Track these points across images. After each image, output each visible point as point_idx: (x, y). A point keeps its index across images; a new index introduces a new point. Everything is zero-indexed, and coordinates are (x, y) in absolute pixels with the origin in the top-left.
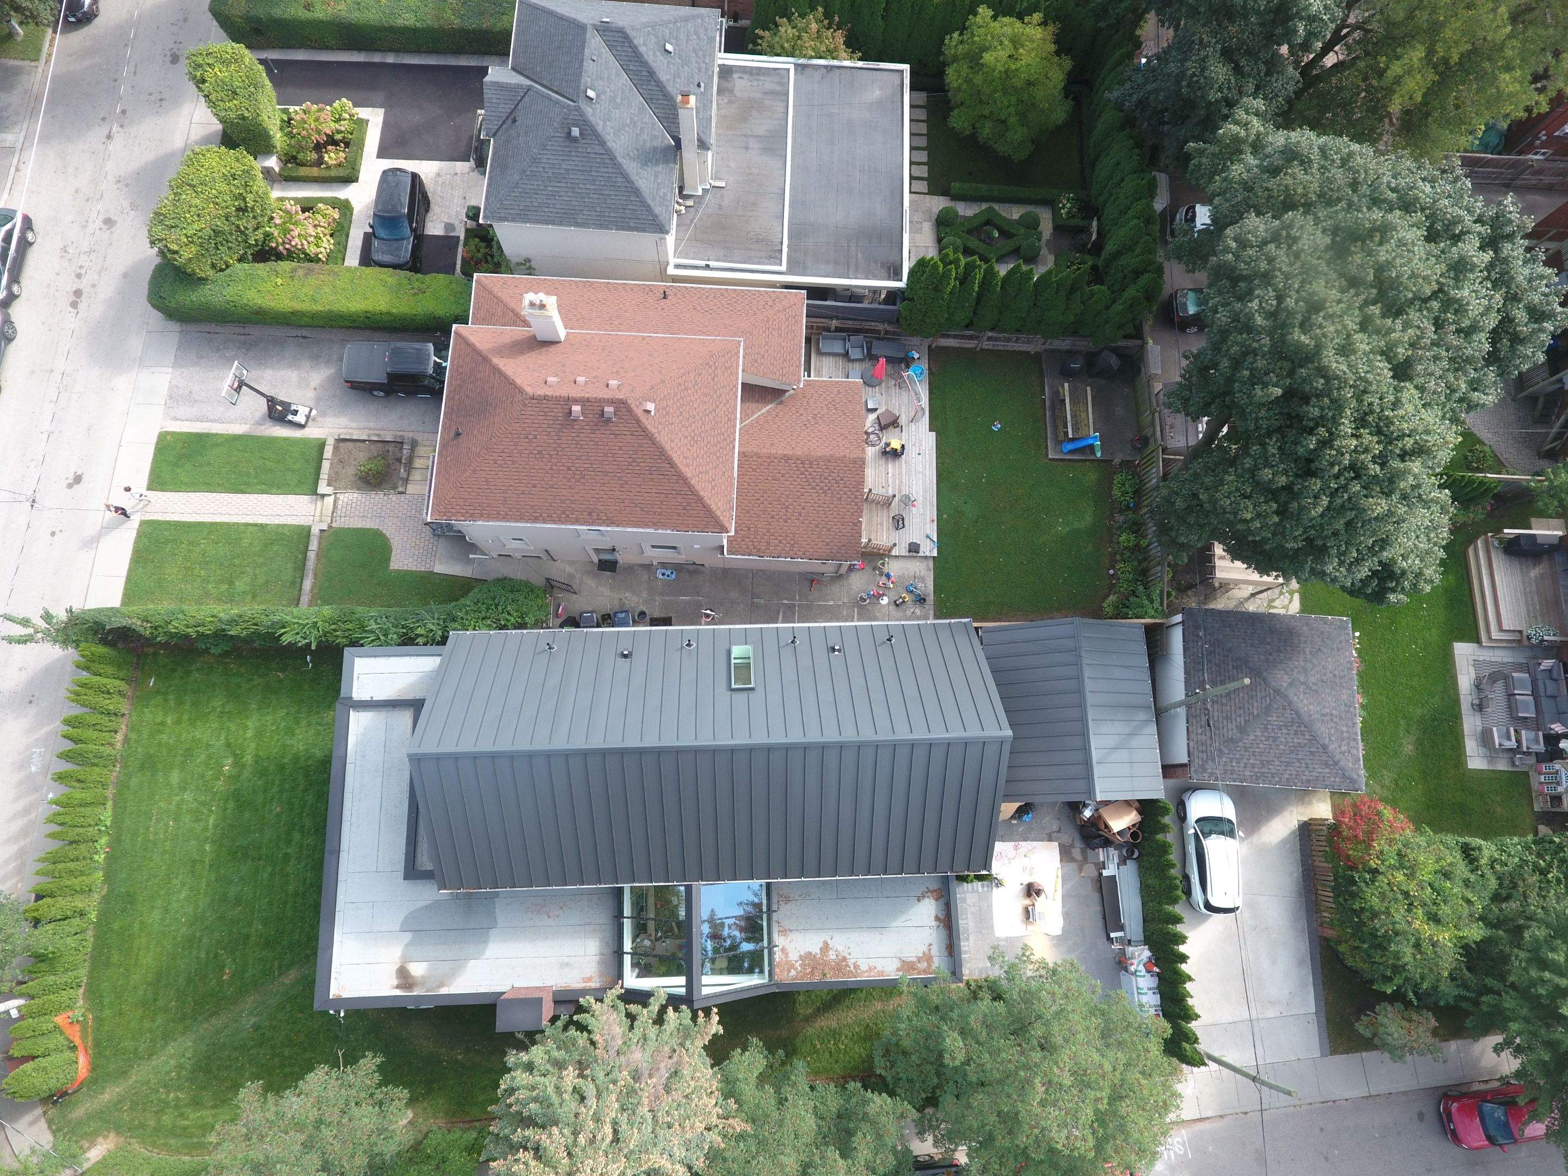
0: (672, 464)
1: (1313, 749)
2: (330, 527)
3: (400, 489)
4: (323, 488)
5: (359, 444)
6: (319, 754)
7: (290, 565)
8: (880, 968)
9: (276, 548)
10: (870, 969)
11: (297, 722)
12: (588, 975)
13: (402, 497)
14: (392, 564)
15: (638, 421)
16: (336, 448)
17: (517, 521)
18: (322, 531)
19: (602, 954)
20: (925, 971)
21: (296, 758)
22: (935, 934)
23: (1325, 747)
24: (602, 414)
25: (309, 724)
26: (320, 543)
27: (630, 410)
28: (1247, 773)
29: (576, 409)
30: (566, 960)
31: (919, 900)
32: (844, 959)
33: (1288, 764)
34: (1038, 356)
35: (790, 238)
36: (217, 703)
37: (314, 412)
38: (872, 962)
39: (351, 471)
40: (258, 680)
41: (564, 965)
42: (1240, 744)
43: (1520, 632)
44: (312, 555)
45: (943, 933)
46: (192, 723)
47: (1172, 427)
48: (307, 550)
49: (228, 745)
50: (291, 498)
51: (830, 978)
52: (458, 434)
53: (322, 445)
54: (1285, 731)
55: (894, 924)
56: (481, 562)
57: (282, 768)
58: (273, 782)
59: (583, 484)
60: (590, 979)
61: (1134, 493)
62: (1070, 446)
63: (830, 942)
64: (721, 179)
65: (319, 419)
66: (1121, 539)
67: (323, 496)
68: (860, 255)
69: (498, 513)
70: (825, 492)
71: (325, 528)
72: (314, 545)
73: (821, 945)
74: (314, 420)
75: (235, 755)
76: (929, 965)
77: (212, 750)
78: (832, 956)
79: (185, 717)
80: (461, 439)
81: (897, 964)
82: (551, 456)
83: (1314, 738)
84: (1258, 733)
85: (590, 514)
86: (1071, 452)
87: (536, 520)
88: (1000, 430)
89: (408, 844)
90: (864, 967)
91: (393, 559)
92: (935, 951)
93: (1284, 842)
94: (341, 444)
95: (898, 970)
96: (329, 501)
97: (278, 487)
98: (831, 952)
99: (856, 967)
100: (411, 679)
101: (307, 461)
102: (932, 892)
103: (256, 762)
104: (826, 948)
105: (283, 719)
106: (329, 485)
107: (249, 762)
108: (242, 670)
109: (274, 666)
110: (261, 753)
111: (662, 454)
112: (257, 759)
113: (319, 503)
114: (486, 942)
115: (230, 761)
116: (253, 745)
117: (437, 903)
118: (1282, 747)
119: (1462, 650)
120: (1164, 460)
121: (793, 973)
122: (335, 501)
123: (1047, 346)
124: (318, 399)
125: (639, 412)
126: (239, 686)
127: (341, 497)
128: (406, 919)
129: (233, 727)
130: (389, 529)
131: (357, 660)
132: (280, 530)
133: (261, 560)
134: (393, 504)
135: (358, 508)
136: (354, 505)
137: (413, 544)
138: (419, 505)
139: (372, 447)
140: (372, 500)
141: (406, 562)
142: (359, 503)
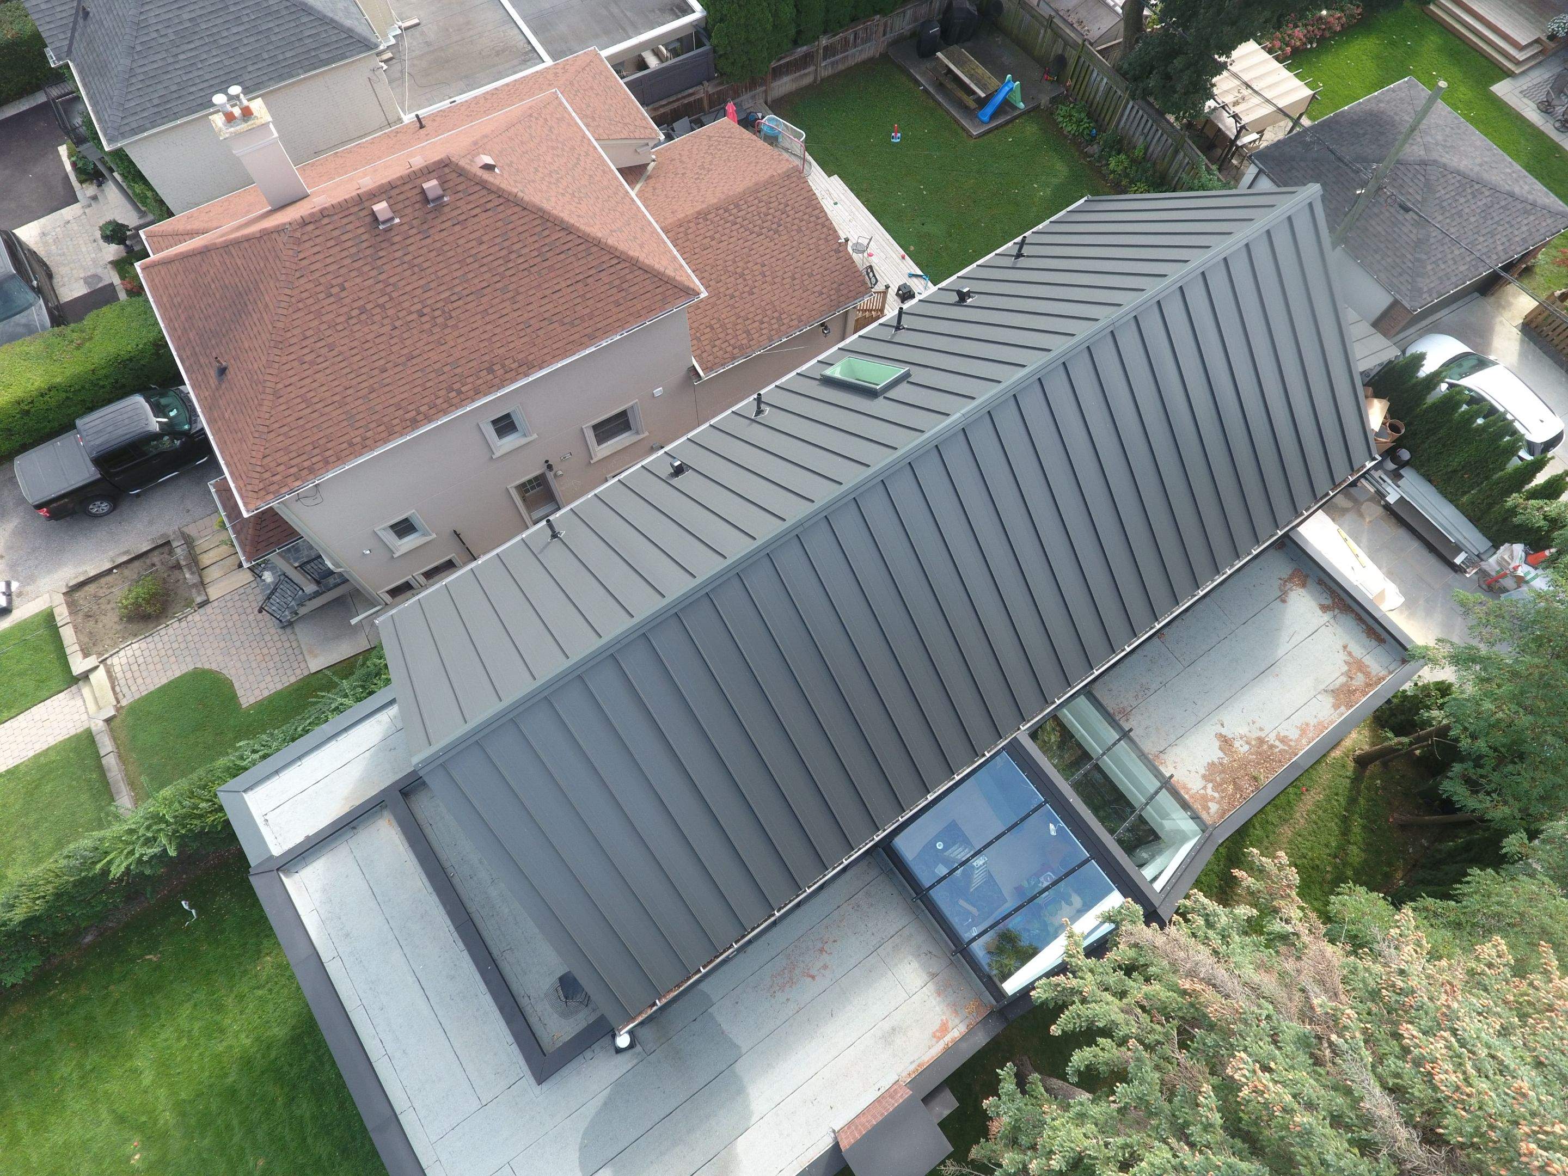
0: (568, 229)
1: (1503, 203)
2: (118, 709)
3: (199, 600)
4: (78, 665)
5: (103, 581)
6: (279, 1032)
7: (84, 797)
8: (1313, 722)
9: (48, 788)
10: (1303, 732)
11: (219, 1008)
12: (937, 1025)
13: (208, 609)
14: (243, 701)
15: (483, 184)
16: (72, 606)
17: (386, 441)
18: (108, 721)
19: (933, 976)
20: (1369, 685)
21: (247, 1063)
22: (1339, 631)
23: (1511, 195)
24: (426, 200)
25: (241, 998)
26: (114, 739)
27: (461, 172)
28: (1462, 268)
29: (381, 207)
30: (886, 1025)
31: (1284, 601)
32: (1261, 741)
33: (1492, 234)
34: (884, 57)
35: (535, 33)
36: (65, 1069)
37: (15, 586)
38: (1298, 719)
39: (111, 620)
40: (116, 990)
41: (889, 1036)
42: (1432, 240)
43: (1537, 41)
44: (111, 761)
45: (1348, 621)
46: (38, 1126)
47: (1080, 23)
48: (98, 758)
49: (121, 1120)
50: (39, 711)
51: (1266, 778)
52: (222, 371)
53: (49, 619)
54: (1462, 200)
55: (1280, 652)
57: (231, 1094)
58: (228, 1127)
59: (455, 327)
60: (944, 1029)
61: (1089, 115)
62: (989, 110)
63: (1224, 731)
64: (409, 18)
65: (29, 588)
66: (1112, 166)
67: (85, 676)
68: (628, 14)
69: (351, 445)
70: (776, 232)
71: (112, 712)
72: (106, 745)
73: (1217, 744)
74: (20, 594)
75: (140, 1128)
76: (1367, 674)
77: (95, 1148)
78: (1242, 748)
79: (22, 1125)
80: (230, 374)
81: (1328, 701)
82: (382, 306)
83: (1494, 190)
84: (1440, 218)
85: (490, 370)
86: (993, 116)
87: (414, 424)
88: (902, 138)
89: (509, 1022)
90: (1293, 734)
91: (240, 693)
92: (1357, 650)
93: (1523, 355)
94: (77, 595)
95: (1336, 707)
96: (99, 676)
97: (9, 708)
98: (1237, 744)
99: (1283, 740)
100: (356, 771)
101: (37, 649)
102: (1290, 579)
103: (183, 1114)
104: (1226, 743)
105: (191, 1018)
106: (86, 655)
107: (172, 1122)
108: (84, 991)
109: (133, 950)
110: (183, 1095)
111: (545, 219)
112: (181, 1109)
113: (86, 691)
114: (741, 1090)
115: (136, 1142)
116: (162, 1092)
117: (619, 1086)
118: (1473, 219)
119: (1501, 89)
120: (1098, 51)
121: (1214, 807)
122: (109, 672)
123: (890, 36)
124: (13, 567)
125: (475, 169)
126: (90, 1018)
127: (115, 660)
128: (583, 1148)
129: (113, 1087)
130: (212, 660)
131: (250, 798)
132: (43, 760)
133: (34, 817)
134: (199, 625)
135: (149, 660)
136: (141, 660)
137: (259, 658)
138: (238, 604)
139: (126, 572)
140: (166, 638)
141: (263, 685)
142: (146, 653)
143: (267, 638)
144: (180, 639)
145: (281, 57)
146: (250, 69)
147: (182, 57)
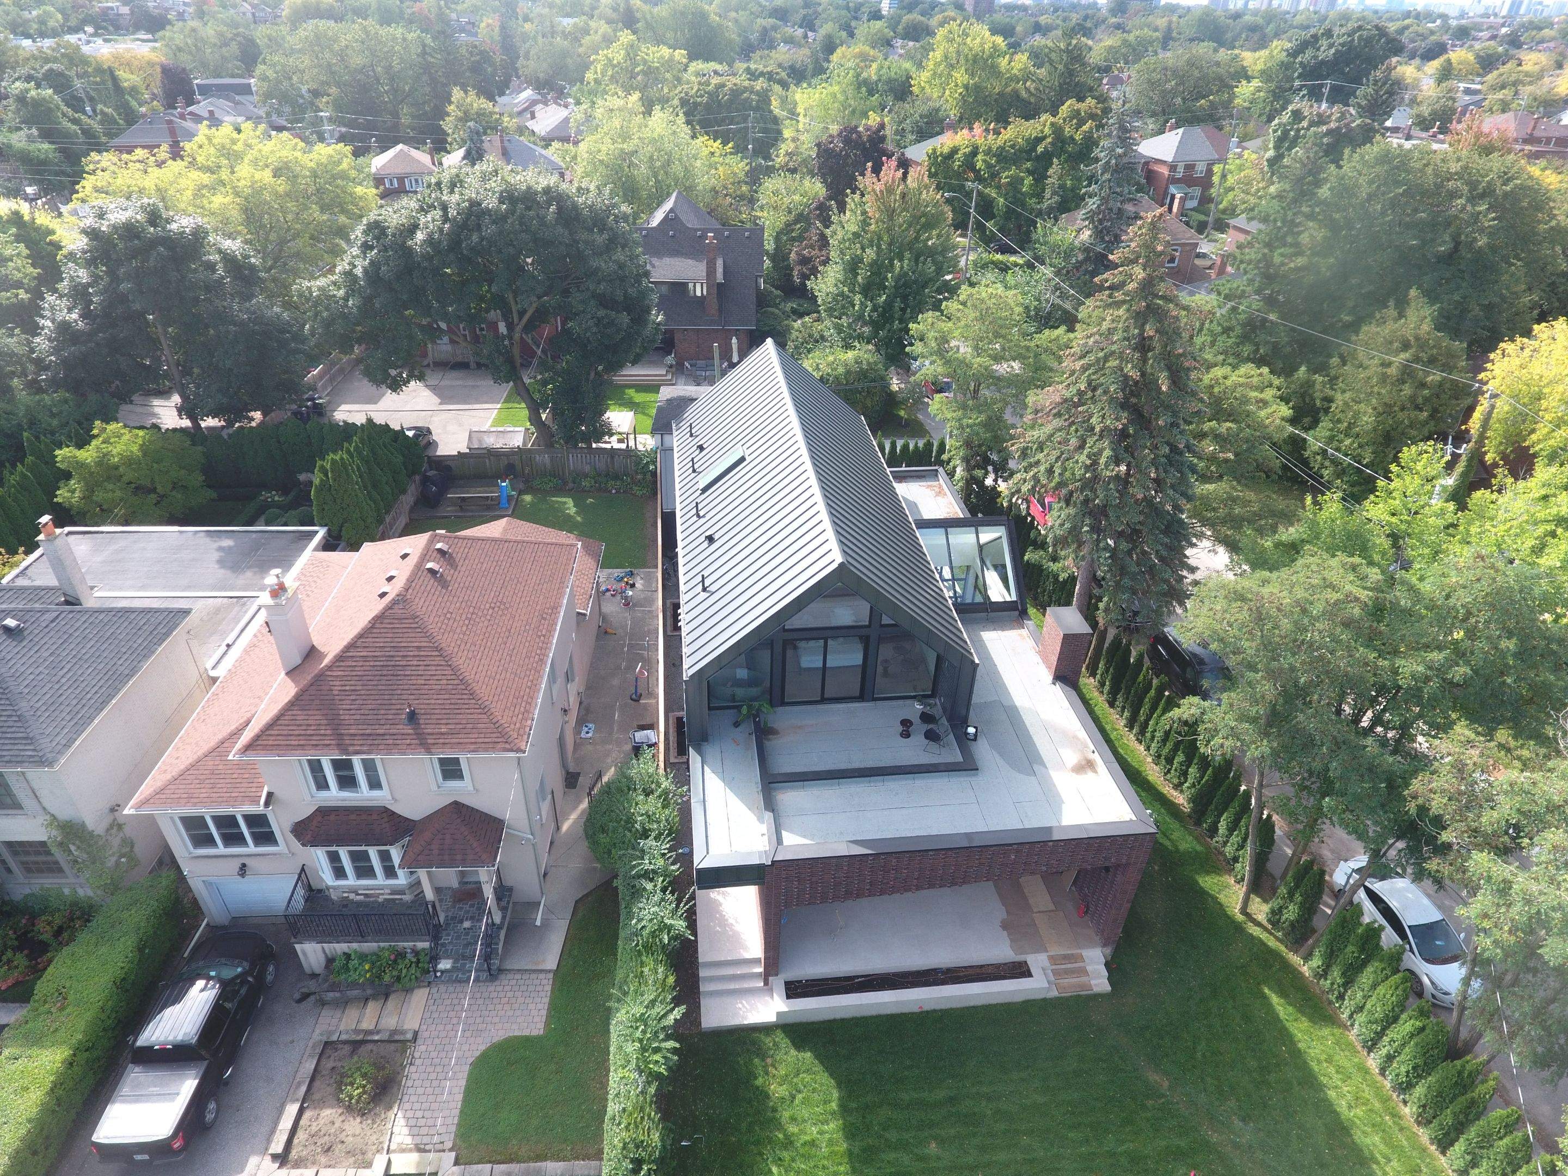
2: (452, 1150)
3: (409, 1036)
5: (304, 1121)
8: (946, 505)
11: (792, 1140)
13: (423, 1034)
14: (535, 1033)
16: (301, 1163)
19: (995, 630)
22: (912, 485)
24: (444, 554)
26: (480, 1161)
29: (431, 566)
30: (1011, 650)
39: (353, 1127)
41: (1016, 651)
47: (505, 444)
52: (412, 715)
56: (548, 909)
59: (511, 607)
60: (1020, 635)
61: (551, 476)
66: (588, 486)
71: (452, 1156)
80: (421, 708)
91: (526, 1033)
92: (924, 484)
94: (292, 1161)
95: (944, 498)
96: (400, 1161)
99: (949, 513)
106: (368, 1166)
117: (993, 747)
120: (529, 447)
122: (404, 1151)
123: (408, 508)
127: (399, 1137)
130: (475, 1048)
134: (431, 1048)
135: (425, 1106)
136: (419, 1114)
137: (507, 1007)
138: (441, 1008)
139: (316, 1096)
140: (417, 1083)
141: (534, 1013)
142: (417, 1106)
143: (494, 995)
144: (430, 1069)
145: (135, 645)
146: (120, 662)
147: (64, 680)
